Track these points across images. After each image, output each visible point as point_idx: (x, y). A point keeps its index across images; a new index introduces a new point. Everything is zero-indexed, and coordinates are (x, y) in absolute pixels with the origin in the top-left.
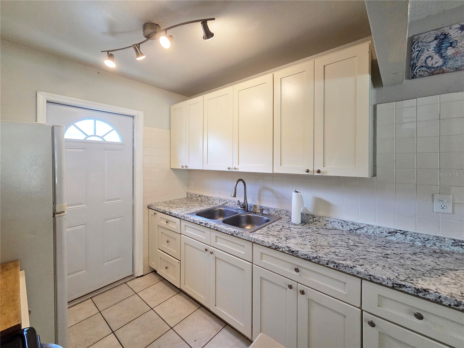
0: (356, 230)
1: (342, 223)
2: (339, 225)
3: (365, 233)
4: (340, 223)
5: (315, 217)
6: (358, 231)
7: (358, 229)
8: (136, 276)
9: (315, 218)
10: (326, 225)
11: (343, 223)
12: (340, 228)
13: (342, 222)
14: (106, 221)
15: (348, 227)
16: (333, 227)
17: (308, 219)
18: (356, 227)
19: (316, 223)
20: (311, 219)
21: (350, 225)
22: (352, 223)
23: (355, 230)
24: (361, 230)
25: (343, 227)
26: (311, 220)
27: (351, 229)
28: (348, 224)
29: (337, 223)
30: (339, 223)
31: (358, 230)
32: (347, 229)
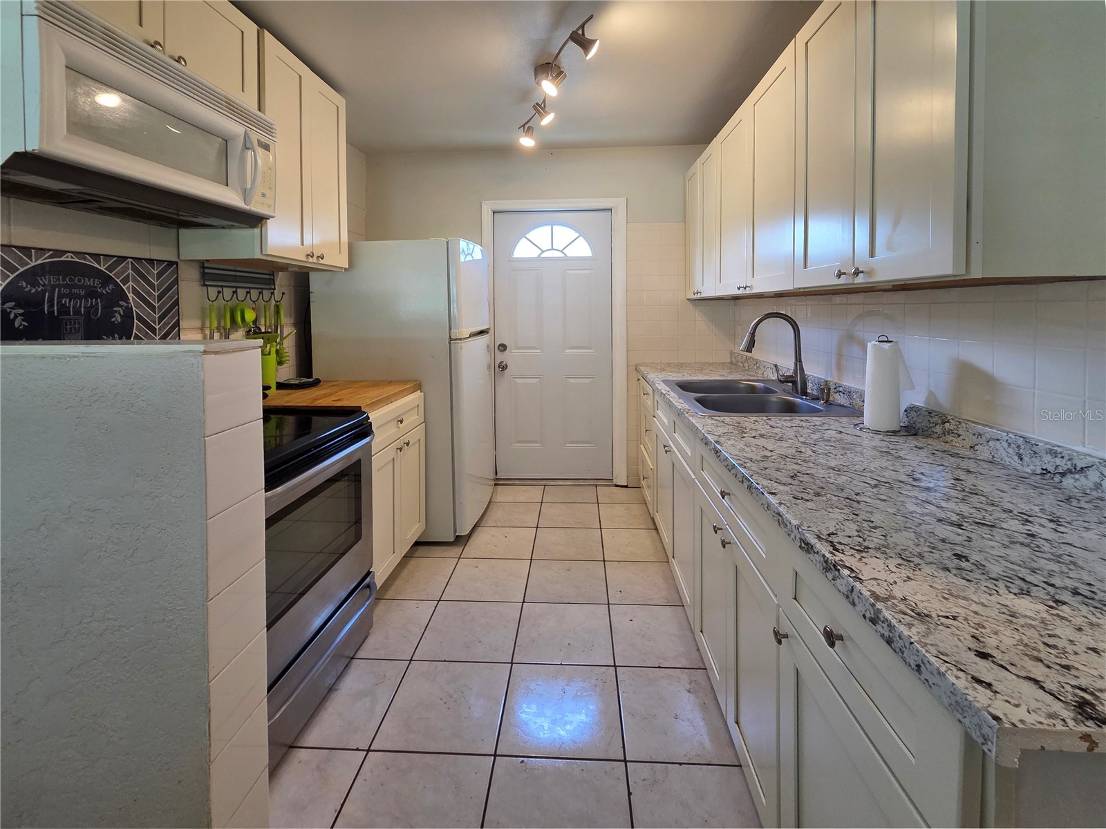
0: (1063, 474)
1: (1019, 447)
2: (1010, 450)
3: (1091, 489)
4: (1013, 445)
5: (948, 422)
6: (1068, 481)
7: (1070, 471)
8: (615, 482)
9: (947, 424)
10: (976, 448)
11: (1023, 447)
12: (1013, 462)
13: (1021, 441)
14: (569, 380)
15: (1037, 462)
16: (993, 457)
17: (932, 425)
18: (1064, 465)
19: (949, 438)
20: (938, 427)
21: (1044, 455)
22: (1051, 450)
23: (1058, 476)
24: (1077, 476)
25: (1021, 459)
26: (938, 429)
27: (1046, 470)
28: (1035, 453)
29: (1005, 445)
30: (1010, 444)
31: (1069, 476)
32: (1034, 468)
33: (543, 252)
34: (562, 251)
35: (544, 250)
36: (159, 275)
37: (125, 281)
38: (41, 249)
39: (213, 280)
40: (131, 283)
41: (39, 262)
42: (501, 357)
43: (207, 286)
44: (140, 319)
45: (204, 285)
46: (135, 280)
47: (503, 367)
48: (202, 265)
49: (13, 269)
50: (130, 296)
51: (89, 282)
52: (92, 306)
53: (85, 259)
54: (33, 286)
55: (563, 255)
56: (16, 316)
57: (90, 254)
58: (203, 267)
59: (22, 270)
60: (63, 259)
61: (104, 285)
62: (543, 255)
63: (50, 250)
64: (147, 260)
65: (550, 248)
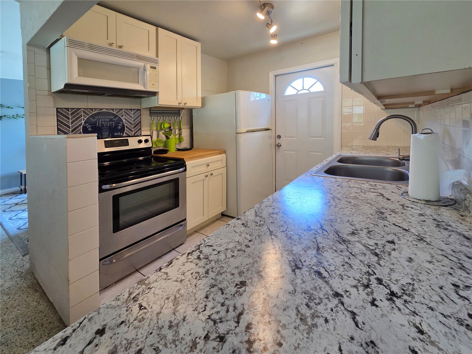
14: (311, 152)
33: (299, 91)
34: (308, 90)
35: (299, 90)
36: (134, 114)
37: (122, 116)
38: (96, 109)
39: (155, 114)
40: (124, 117)
41: (95, 112)
42: (278, 141)
43: (152, 116)
44: (127, 127)
45: (151, 116)
46: (125, 116)
47: (279, 146)
48: (150, 109)
49: (88, 115)
50: (124, 120)
51: (111, 117)
52: (111, 124)
53: (109, 110)
54: (94, 119)
55: (308, 92)
56: (89, 127)
57: (110, 109)
58: (150, 110)
59: (90, 115)
60: (102, 111)
61: (115, 117)
62: (299, 93)
63: (98, 109)
64: (129, 109)
65: (302, 89)
